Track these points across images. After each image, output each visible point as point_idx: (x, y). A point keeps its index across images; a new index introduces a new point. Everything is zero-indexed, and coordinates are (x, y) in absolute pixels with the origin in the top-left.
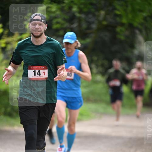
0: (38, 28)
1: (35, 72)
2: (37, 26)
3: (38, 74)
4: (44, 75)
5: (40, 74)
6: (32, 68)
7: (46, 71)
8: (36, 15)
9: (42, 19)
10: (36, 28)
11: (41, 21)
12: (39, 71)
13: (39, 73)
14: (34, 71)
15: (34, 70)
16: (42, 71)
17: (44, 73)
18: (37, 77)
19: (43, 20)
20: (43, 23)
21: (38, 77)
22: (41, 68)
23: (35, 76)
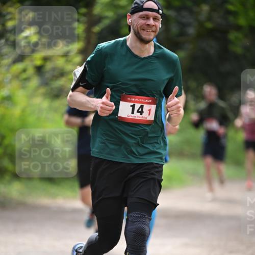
1: (133, 106)
2: (151, 22)
3: (138, 112)
4: (149, 114)
5: (142, 113)
6: (129, 99)
7: (153, 108)
9: (159, 9)
10: (148, 25)
11: (157, 11)
12: (142, 107)
13: (140, 110)
14: (131, 106)
15: (132, 104)
16: (146, 107)
17: (150, 110)
18: (136, 118)
19: (161, 11)
20: (160, 16)
21: (138, 117)
22: (146, 101)
23: (132, 115)
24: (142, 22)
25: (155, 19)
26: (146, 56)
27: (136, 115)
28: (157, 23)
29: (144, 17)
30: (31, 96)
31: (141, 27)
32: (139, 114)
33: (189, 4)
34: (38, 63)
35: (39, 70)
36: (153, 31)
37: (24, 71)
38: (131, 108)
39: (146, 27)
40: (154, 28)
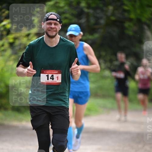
0: (54, 28)
1: (48, 76)
3: (51, 78)
4: (58, 79)
5: (53, 79)
6: (45, 72)
7: (60, 76)
8: (51, 14)
9: (57, 18)
10: (51, 28)
11: (56, 20)
12: (53, 76)
13: (52, 78)
14: (47, 76)
15: (47, 75)
16: (55, 76)
17: (58, 77)
19: (58, 20)
20: (58, 23)
21: (51, 81)
22: (55, 72)
23: (48, 81)
24: (48, 26)
25: (55, 24)
26: (55, 45)
27: (50, 81)
28: (56, 27)
29: (49, 24)
30: (6, 61)
31: (48, 29)
32: (52, 80)
33: (101, 5)
34: (11, 41)
35: (11, 45)
36: (55, 31)
37: (3, 45)
38: (47, 77)
39: (50, 29)
40: (55, 29)
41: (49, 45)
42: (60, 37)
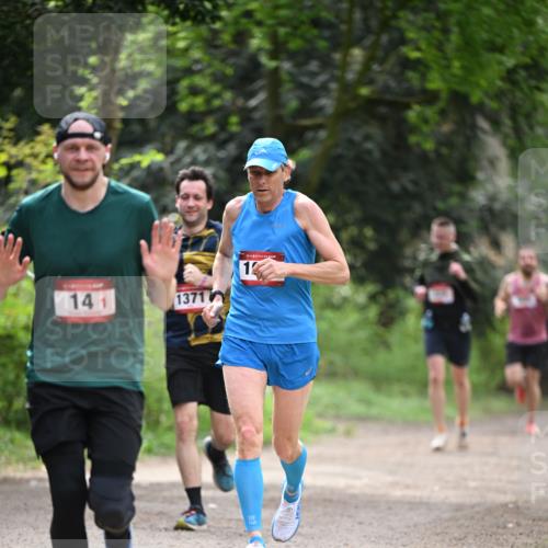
0: (86, 161)
2: (82, 155)
8: (77, 119)
9: (95, 130)
10: (77, 161)
19: (98, 135)
20: (98, 143)
26: (90, 207)
31: (69, 164)
40: (89, 165)
41: (75, 205)
42: (109, 184)
